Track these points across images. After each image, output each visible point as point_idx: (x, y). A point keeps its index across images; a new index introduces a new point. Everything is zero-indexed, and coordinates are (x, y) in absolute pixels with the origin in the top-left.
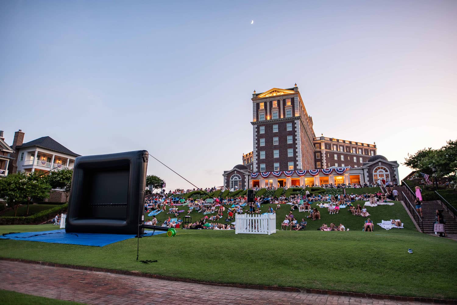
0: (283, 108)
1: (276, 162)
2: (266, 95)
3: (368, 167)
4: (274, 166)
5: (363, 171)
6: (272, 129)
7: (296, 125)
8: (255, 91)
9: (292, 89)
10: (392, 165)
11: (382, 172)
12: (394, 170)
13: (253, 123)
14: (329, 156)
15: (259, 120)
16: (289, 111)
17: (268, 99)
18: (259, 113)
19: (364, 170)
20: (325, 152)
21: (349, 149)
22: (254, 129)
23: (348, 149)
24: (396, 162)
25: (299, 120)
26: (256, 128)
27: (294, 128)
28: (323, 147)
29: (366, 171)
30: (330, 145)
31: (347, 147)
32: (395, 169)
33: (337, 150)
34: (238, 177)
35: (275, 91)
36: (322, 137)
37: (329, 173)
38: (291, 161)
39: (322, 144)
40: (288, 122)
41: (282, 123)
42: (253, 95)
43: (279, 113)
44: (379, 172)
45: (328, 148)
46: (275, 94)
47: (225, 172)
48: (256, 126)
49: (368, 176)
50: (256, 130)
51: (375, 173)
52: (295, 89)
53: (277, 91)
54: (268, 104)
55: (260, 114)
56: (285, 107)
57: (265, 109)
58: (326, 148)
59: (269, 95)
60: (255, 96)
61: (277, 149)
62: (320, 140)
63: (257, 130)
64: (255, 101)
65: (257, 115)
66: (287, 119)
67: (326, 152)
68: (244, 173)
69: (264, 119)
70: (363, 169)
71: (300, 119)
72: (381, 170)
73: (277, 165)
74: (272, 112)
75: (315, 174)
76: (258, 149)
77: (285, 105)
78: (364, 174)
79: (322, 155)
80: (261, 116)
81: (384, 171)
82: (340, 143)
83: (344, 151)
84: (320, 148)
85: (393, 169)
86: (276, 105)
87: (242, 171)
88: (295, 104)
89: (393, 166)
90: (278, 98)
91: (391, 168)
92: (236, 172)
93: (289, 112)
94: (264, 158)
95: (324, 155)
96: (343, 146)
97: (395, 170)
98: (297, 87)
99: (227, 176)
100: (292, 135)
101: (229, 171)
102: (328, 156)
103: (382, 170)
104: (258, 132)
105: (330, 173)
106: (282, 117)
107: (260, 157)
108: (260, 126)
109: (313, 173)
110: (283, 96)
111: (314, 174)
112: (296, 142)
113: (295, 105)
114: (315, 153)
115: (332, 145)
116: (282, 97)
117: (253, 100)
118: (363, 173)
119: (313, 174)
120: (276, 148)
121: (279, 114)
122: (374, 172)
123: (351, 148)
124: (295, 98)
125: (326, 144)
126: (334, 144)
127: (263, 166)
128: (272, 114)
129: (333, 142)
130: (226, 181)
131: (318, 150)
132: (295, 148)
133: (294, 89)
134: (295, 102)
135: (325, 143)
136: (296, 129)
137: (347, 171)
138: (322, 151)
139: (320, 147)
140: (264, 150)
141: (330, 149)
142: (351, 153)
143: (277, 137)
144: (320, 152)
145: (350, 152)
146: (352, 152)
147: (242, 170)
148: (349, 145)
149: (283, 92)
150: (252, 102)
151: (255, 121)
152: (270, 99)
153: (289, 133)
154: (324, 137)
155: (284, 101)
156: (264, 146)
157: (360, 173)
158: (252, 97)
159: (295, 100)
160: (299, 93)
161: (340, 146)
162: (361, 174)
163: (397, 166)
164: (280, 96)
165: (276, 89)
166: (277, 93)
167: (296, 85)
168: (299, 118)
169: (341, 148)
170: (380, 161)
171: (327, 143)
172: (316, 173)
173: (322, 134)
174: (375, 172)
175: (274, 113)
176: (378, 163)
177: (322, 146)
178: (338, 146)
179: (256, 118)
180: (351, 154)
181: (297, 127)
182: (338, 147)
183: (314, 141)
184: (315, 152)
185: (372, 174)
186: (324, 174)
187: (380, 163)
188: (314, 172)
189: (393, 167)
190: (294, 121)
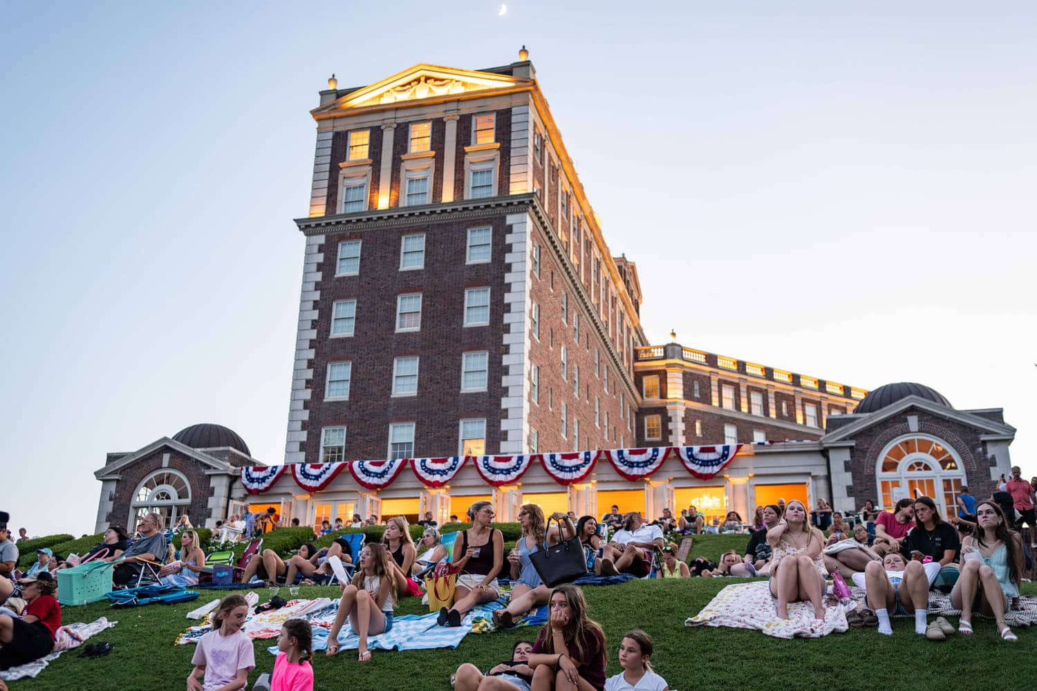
0: (456, 157)
1: (402, 418)
2: (381, 96)
3: (852, 437)
4: (390, 441)
5: (823, 461)
6: (397, 252)
7: (509, 239)
8: (333, 79)
9: (507, 71)
10: (976, 431)
11: (927, 468)
12: (989, 456)
13: (306, 226)
14: (702, 429)
15: (341, 209)
16: (482, 172)
17: (390, 115)
18: (341, 177)
19: (832, 455)
20: (681, 414)
21: (788, 407)
22: (308, 254)
23: (784, 405)
24: (996, 415)
25: (526, 211)
26: (320, 251)
27: (501, 248)
28: (675, 390)
29: (839, 460)
30: (705, 382)
31: (780, 397)
32: (991, 451)
33: (738, 406)
34: (178, 485)
35: (427, 79)
36: (673, 344)
37: (648, 470)
38: (474, 413)
39: (669, 375)
40: (477, 223)
41: (446, 225)
42: (322, 94)
43: (435, 178)
44: (911, 468)
45: (697, 395)
46: (422, 92)
47: (111, 458)
48: (321, 239)
49: (850, 491)
50: (320, 258)
51: (889, 475)
52: (520, 70)
53: (436, 80)
54: (388, 138)
55: (348, 182)
56: (465, 153)
57: (370, 161)
58: (688, 395)
59: (395, 94)
60: (332, 98)
61: (412, 354)
62: (665, 357)
63: (325, 258)
64: (329, 123)
65: (329, 187)
66: (471, 206)
67: (688, 411)
68: (208, 467)
69: (364, 207)
70: (824, 453)
71: (534, 208)
72: (917, 456)
73: (402, 433)
74: (403, 174)
75: (576, 475)
76: (317, 354)
77: (469, 144)
78: (828, 478)
79: (671, 426)
80: (351, 192)
81: (934, 463)
82: (752, 376)
83: (766, 412)
84: (663, 395)
85: (985, 452)
86: (428, 141)
87: (198, 453)
88: (513, 136)
89: (983, 437)
90: (437, 113)
91: (973, 449)
92: (166, 458)
93: (485, 175)
94: (345, 397)
95: (678, 426)
96: (764, 393)
97: (993, 457)
98: (527, 64)
99: (118, 480)
100: (487, 284)
101: (133, 454)
102: (698, 431)
103: (926, 458)
104: (327, 267)
105: (654, 467)
106: (448, 196)
107: (323, 391)
108: (342, 238)
109: (562, 469)
110: (458, 100)
111: (568, 476)
112: (506, 321)
113: (513, 145)
114: (641, 413)
115: (714, 383)
116: (453, 106)
117: (318, 120)
118: (825, 473)
119: (561, 475)
120: (406, 346)
121: (435, 184)
122: (884, 470)
123: (798, 402)
124: (513, 109)
125: (689, 379)
126: (726, 382)
127: (334, 437)
128: (405, 184)
129: (721, 372)
130: (110, 507)
131: (655, 400)
132: (498, 351)
133: (515, 70)
134: (514, 128)
135: (685, 374)
136: (508, 258)
137: (742, 462)
138: (668, 407)
139: (661, 390)
140: (346, 358)
141: (706, 399)
142: (799, 425)
143: (414, 295)
144: (662, 411)
145: (794, 420)
146: (800, 420)
147: (199, 450)
148: (790, 390)
149: (464, 84)
150: (316, 125)
151: (320, 211)
152: (400, 114)
153: (473, 274)
154: (679, 346)
155: (465, 126)
156: (348, 339)
157: (809, 474)
158: (317, 105)
159: (514, 119)
160: (537, 89)
161: (750, 389)
162: (815, 478)
163: (1004, 435)
164: (445, 102)
165: (430, 67)
166: (434, 89)
167: (524, 50)
168: (525, 203)
169: (757, 399)
170: (912, 410)
171: (691, 374)
172: (577, 468)
173: (674, 334)
174: (889, 466)
175: (411, 181)
176: (901, 417)
177: (669, 386)
178: (743, 389)
179: (324, 200)
180: (796, 428)
181: (514, 248)
182: (744, 395)
183: (636, 359)
184: (640, 409)
185: (872, 478)
186: (621, 473)
187: (913, 421)
188: (567, 463)
189: (984, 443)
190: (504, 219)
